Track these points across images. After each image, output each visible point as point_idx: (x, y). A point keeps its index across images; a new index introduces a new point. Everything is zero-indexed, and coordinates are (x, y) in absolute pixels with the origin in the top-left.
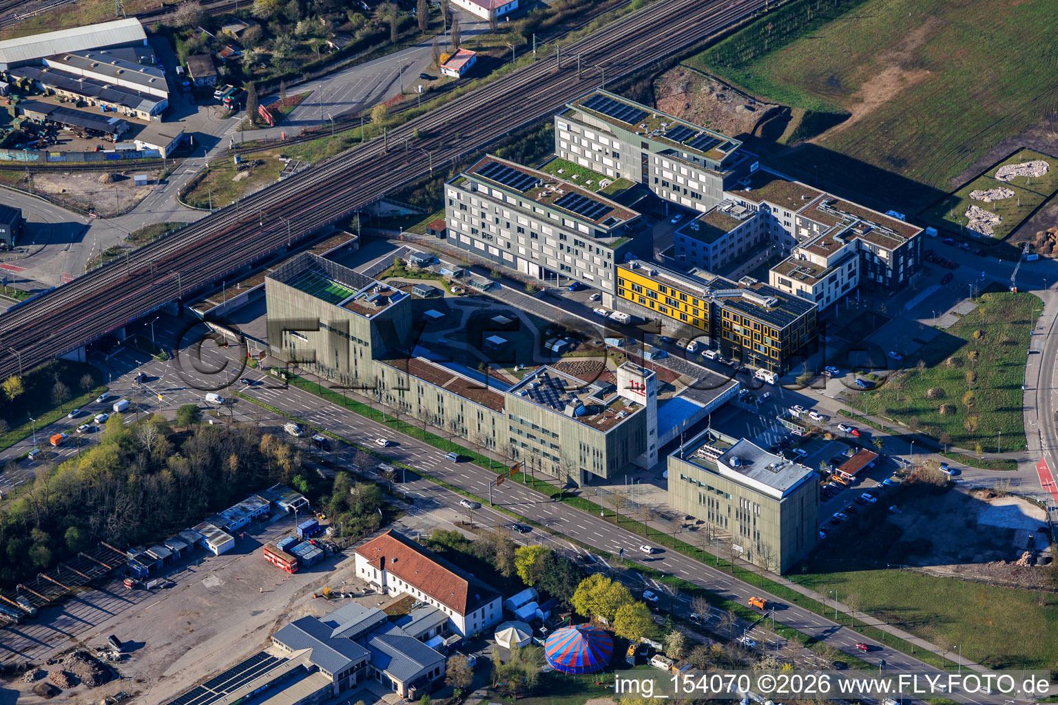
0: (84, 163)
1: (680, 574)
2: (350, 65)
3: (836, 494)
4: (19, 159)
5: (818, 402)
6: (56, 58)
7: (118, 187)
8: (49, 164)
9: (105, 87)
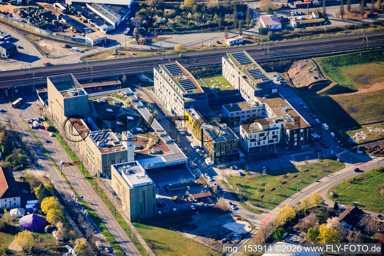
0: (63, 40)
1: (97, 211)
2: (196, 32)
3: (184, 203)
4: (43, 33)
5: (217, 175)
6: (90, 4)
7: (66, 50)
8: (51, 37)
9: (97, 17)
